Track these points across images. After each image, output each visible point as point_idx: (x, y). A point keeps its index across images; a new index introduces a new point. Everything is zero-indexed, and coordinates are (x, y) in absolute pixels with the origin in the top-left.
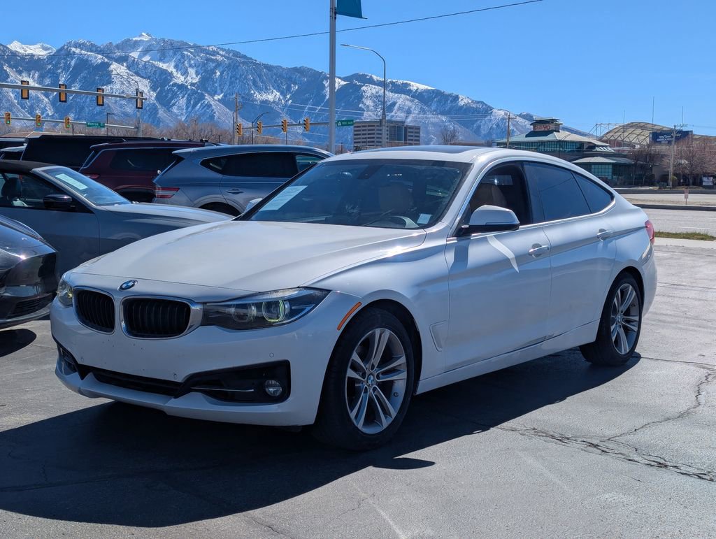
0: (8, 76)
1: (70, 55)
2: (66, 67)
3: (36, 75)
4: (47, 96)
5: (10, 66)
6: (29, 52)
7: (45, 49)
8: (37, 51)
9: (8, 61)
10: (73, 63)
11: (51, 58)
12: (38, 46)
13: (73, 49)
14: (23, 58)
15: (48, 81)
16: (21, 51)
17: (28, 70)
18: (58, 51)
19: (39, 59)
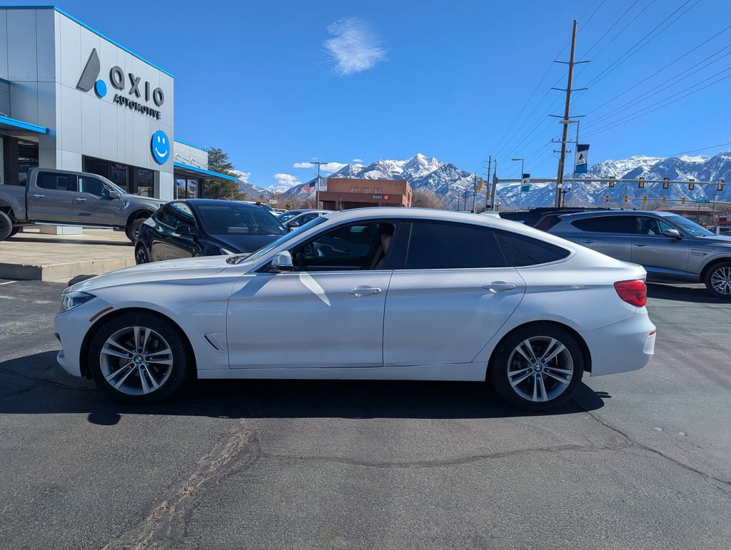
0: (678, 175)
1: (720, 160)
2: (717, 168)
3: (696, 174)
4: (701, 186)
5: (680, 170)
6: (693, 160)
7: (703, 158)
8: (699, 160)
9: (679, 167)
10: (722, 165)
11: (706, 163)
12: (700, 157)
13: (723, 157)
14: (688, 165)
15: (703, 177)
16: (688, 161)
17: (691, 172)
18: (712, 159)
19: (699, 164)
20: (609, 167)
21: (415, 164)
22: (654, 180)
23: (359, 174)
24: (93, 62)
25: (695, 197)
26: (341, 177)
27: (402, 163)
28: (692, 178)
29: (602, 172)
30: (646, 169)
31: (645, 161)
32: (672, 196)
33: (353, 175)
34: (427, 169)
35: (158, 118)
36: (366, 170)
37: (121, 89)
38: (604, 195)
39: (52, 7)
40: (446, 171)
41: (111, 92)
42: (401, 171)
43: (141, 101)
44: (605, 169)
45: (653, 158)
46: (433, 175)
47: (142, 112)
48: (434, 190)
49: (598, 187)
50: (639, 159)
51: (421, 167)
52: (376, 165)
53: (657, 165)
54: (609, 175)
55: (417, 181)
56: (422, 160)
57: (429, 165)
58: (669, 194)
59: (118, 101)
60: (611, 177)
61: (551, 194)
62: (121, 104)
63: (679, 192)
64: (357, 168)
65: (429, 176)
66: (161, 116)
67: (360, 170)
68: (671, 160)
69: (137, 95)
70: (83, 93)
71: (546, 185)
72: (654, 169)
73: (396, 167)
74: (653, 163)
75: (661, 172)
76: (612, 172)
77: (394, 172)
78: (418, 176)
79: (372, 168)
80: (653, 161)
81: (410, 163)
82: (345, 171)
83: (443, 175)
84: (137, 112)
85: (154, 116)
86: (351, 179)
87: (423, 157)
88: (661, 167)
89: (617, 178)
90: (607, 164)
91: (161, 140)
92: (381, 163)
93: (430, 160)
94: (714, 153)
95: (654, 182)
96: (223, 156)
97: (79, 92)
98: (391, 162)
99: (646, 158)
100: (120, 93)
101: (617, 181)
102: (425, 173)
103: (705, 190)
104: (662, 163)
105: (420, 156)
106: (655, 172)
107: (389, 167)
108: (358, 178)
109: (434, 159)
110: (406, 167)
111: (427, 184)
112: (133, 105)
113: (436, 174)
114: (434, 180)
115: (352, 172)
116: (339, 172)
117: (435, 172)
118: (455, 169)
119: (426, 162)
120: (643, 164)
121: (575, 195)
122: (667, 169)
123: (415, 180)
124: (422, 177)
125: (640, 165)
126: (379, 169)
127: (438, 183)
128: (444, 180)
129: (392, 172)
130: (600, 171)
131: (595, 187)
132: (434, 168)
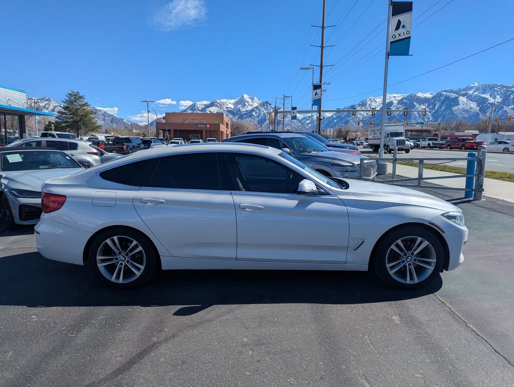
0: (415, 106)
1: (441, 95)
2: (439, 100)
3: (427, 105)
4: (430, 113)
5: (417, 102)
6: (425, 96)
7: (431, 94)
8: (428, 95)
9: (416, 101)
10: (442, 99)
11: (433, 97)
12: (429, 93)
13: (443, 93)
14: (422, 99)
15: (431, 107)
16: (422, 96)
17: (423, 103)
18: (437, 94)
19: (428, 98)
20: (372, 102)
21: (242, 102)
22: (400, 110)
23: (202, 110)
25: (426, 120)
26: (190, 112)
27: (233, 101)
28: (424, 107)
29: (367, 105)
30: (395, 102)
31: (394, 97)
32: (412, 120)
33: (199, 110)
34: (251, 105)
36: (207, 106)
38: (369, 120)
40: (264, 106)
42: (233, 107)
44: (369, 103)
45: (400, 95)
46: (255, 109)
48: (257, 120)
49: (365, 115)
50: (390, 96)
51: (246, 104)
52: (215, 103)
53: (402, 99)
54: (372, 107)
55: (245, 114)
56: (247, 99)
57: (252, 102)
58: (410, 118)
60: (373, 109)
61: (335, 121)
63: (416, 117)
64: (200, 104)
65: (253, 110)
67: (203, 106)
68: (411, 96)
71: (332, 115)
72: (400, 102)
73: (229, 104)
74: (400, 98)
75: (404, 104)
76: (374, 105)
77: (228, 108)
78: (245, 110)
79: (212, 105)
80: (399, 97)
81: (238, 101)
82: (193, 107)
83: (262, 109)
86: (197, 114)
87: (248, 96)
88: (404, 101)
89: (377, 109)
90: (370, 99)
92: (218, 101)
93: (252, 99)
94: (438, 91)
95: (400, 111)
98: (225, 100)
99: (395, 95)
101: (377, 111)
102: (250, 108)
103: (433, 115)
104: (405, 98)
105: (246, 96)
106: (401, 104)
107: (224, 104)
108: (202, 112)
109: (255, 98)
110: (236, 104)
111: (251, 116)
113: (257, 109)
114: (256, 113)
115: (197, 108)
116: (187, 109)
117: (256, 107)
118: (270, 105)
119: (250, 100)
120: (393, 99)
121: (351, 121)
122: (408, 102)
123: (243, 113)
124: (247, 111)
125: (391, 100)
126: (217, 106)
127: (259, 115)
128: (263, 113)
129: (226, 108)
130: (366, 104)
131: (363, 115)
132: (256, 105)
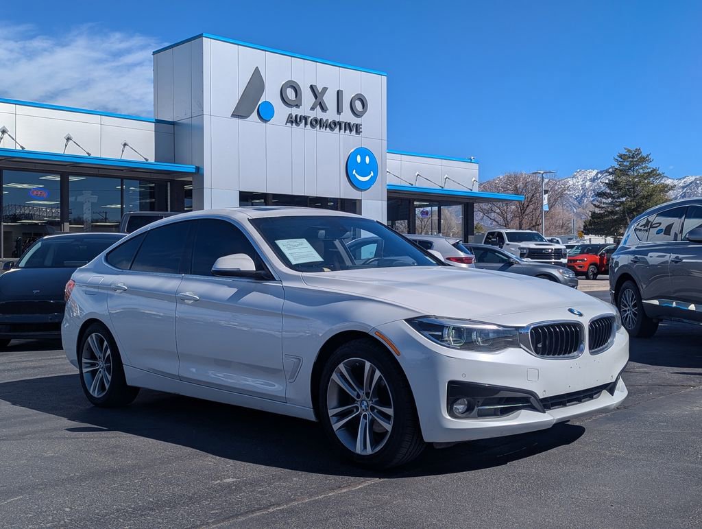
24: (256, 84)
35: (358, 132)
37: (298, 106)
39: (200, 36)
41: (282, 112)
43: (331, 115)
47: (332, 129)
59: (292, 122)
62: (297, 124)
66: (363, 129)
69: (324, 109)
70: (241, 121)
84: (323, 130)
85: (351, 131)
91: (363, 159)
96: (643, 160)
97: (236, 120)
100: (295, 111)
112: (317, 123)
